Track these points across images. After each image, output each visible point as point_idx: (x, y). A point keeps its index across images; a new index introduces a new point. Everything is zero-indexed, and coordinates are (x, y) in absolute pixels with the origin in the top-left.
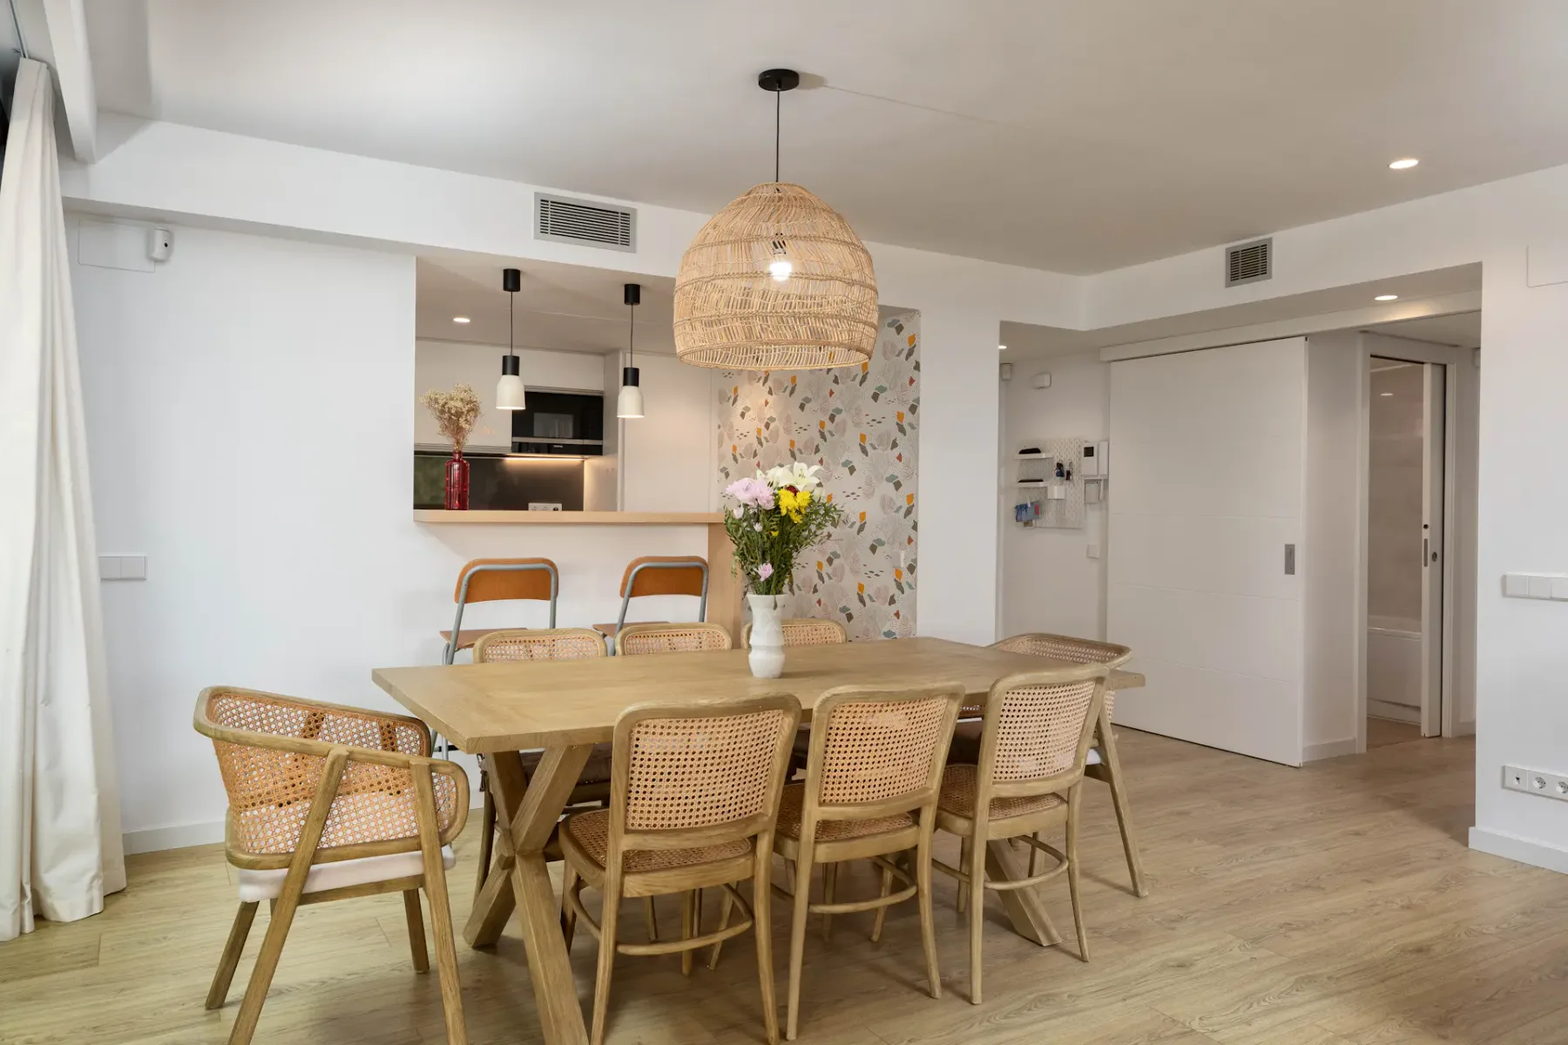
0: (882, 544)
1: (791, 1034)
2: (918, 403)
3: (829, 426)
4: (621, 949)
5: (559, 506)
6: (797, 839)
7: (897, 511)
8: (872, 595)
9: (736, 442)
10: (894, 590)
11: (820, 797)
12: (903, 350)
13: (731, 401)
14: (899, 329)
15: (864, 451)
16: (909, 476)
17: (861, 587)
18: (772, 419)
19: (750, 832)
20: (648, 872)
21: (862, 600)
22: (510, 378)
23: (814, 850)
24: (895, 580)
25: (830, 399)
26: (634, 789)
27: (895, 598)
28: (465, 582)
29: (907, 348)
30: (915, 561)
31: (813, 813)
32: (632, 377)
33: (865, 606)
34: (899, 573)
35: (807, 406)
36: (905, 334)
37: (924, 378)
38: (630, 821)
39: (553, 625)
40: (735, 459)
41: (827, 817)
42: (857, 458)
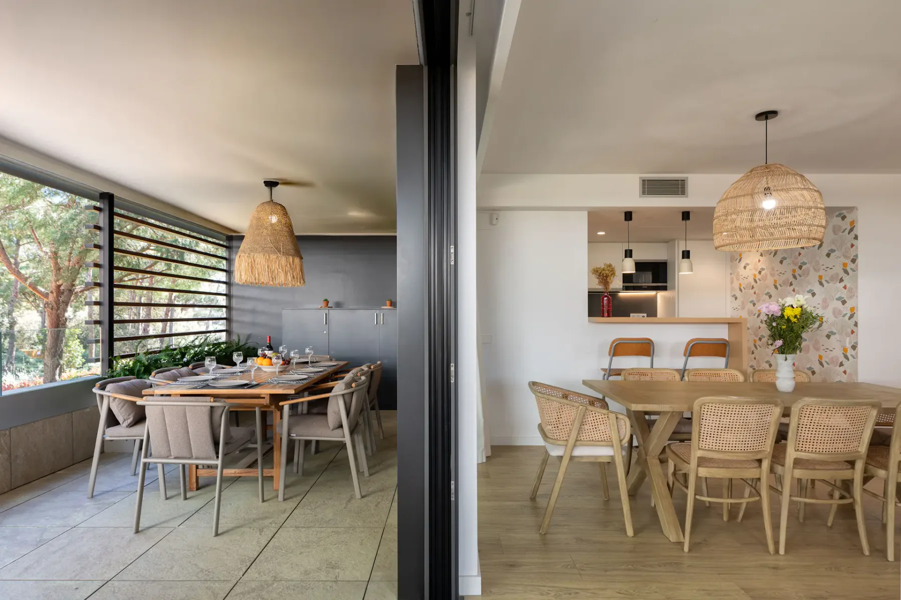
0: (834, 334)
1: (782, 551)
2: (857, 258)
3: (798, 272)
4: (697, 497)
5: (645, 315)
6: (783, 465)
7: (844, 316)
8: (827, 361)
9: (741, 281)
10: (842, 359)
11: (795, 447)
12: (846, 229)
13: (738, 261)
14: (844, 218)
15: (821, 284)
16: (851, 297)
17: (820, 357)
18: (763, 269)
19: (758, 457)
20: (710, 467)
21: (821, 364)
22: (628, 259)
23: (793, 471)
24: (843, 353)
25: (799, 257)
26: (702, 431)
27: (843, 363)
28: (613, 348)
29: (849, 228)
30: (856, 343)
31: (791, 454)
32: (686, 255)
33: (823, 367)
34: (845, 350)
35: (784, 262)
36: (848, 220)
37: (860, 243)
38: (700, 445)
39: (652, 367)
40: (741, 290)
41: (799, 457)
42: (817, 288)
